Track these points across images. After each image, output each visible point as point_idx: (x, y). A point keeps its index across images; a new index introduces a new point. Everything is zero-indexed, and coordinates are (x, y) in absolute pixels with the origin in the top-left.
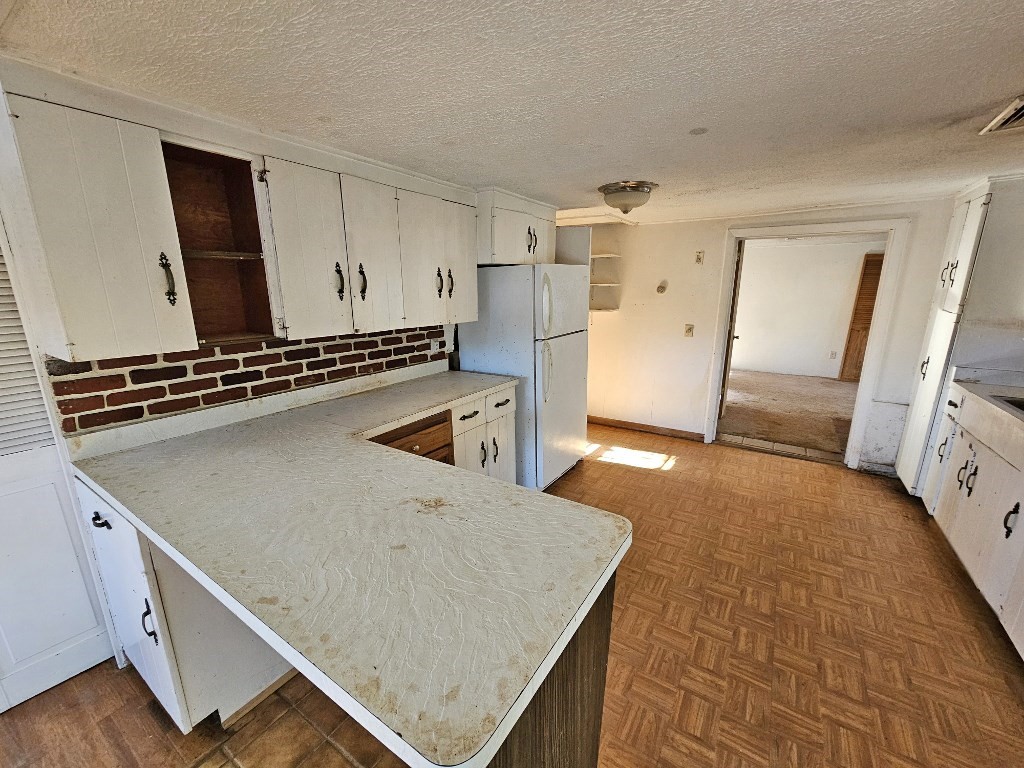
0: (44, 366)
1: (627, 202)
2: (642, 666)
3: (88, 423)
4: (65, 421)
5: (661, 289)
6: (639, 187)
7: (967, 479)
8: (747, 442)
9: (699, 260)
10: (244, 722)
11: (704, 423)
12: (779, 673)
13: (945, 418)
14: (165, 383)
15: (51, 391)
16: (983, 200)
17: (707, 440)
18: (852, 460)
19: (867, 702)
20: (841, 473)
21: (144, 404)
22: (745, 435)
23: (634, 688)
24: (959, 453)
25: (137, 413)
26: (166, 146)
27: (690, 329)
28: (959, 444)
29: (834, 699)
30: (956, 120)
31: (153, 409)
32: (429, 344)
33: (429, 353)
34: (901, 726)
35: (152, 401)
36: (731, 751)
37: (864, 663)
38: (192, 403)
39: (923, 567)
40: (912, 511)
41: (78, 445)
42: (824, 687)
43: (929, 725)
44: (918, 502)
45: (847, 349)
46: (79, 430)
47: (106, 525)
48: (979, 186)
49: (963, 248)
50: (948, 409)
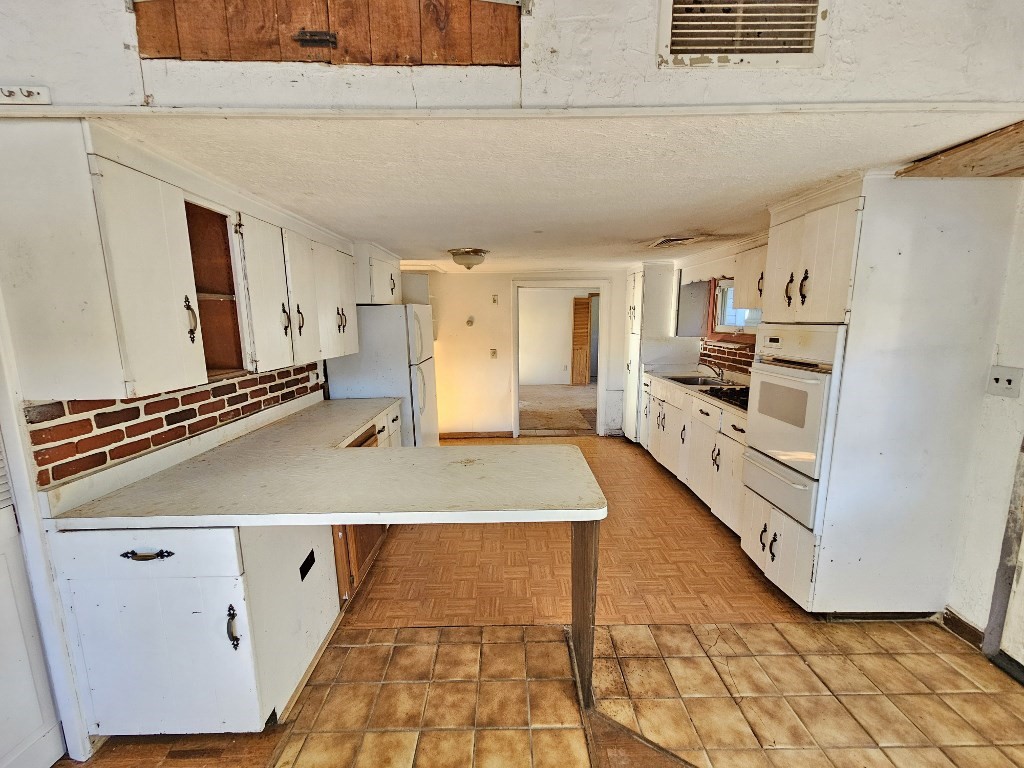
0: (22, 415)
1: (470, 262)
2: (554, 563)
3: (60, 473)
4: (41, 473)
5: (470, 322)
6: (477, 252)
7: (662, 422)
8: (538, 432)
9: (494, 301)
10: (297, 711)
11: (511, 424)
12: (616, 540)
13: (644, 394)
14: (122, 426)
15: (28, 440)
16: (642, 274)
17: (515, 436)
18: (601, 430)
19: (655, 537)
20: (597, 439)
21: (106, 449)
22: (536, 429)
23: (556, 573)
24: (655, 409)
25: (100, 460)
26: (189, 206)
27: (494, 352)
28: (654, 406)
29: (642, 541)
30: (641, 241)
31: (115, 454)
32: (308, 376)
33: (309, 385)
34: (669, 539)
35: (114, 446)
36: (615, 577)
37: (647, 523)
38: (143, 446)
39: (651, 474)
40: (637, 451)
41: (58, 497)
42: (637, 538)
43: (678, 536)
44: (638, 445)
45: (573, 363)
46: (53, 482)
47: (161, 555)
48: (638, 266)
49: (637, 300)
50: (644, 388)
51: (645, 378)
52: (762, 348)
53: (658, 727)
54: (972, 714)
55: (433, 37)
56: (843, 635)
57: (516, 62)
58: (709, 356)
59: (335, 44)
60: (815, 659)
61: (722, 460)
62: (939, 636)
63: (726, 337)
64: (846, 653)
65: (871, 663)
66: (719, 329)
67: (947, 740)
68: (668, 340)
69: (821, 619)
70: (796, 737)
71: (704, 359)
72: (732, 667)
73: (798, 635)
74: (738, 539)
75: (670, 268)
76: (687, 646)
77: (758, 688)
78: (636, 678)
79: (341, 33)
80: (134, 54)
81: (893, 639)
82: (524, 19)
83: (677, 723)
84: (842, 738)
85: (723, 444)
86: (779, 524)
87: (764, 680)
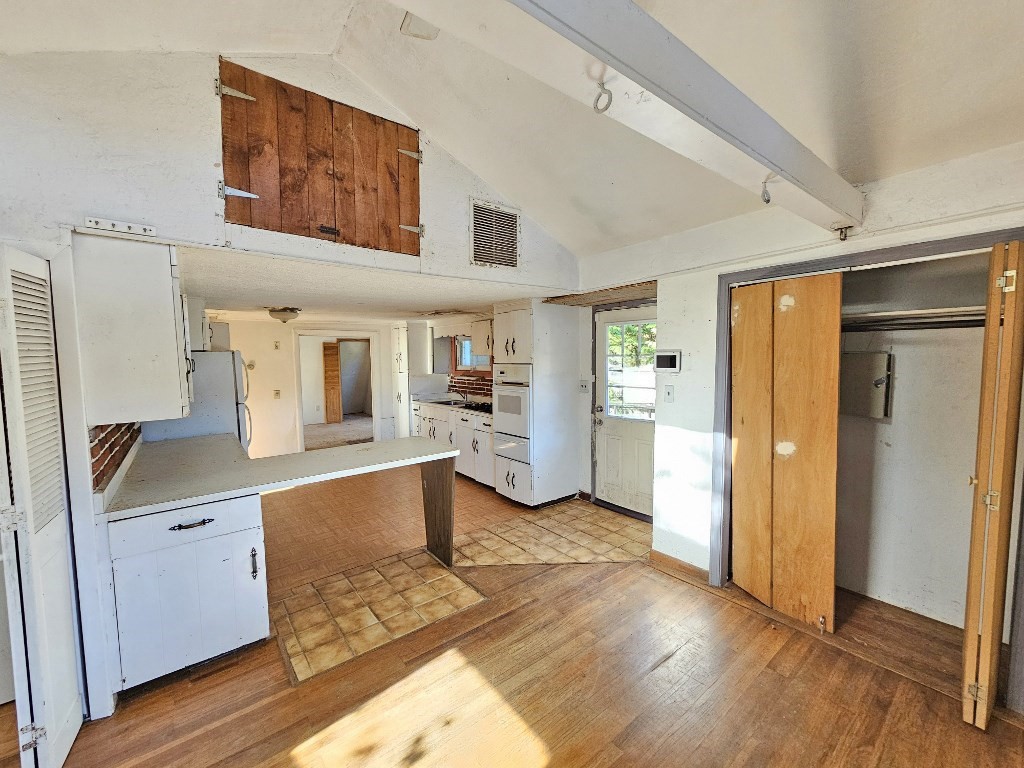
1: (282, 315)
5: (251, 367)
6: (293, 310)
7: (433, 433)
9: (277, 347)
13: (415, 416)
15: (90, 455)
16: (405, 327)
24: (426, 425)
27: (277, 393)
45: (326, 403)
47: (204, 522)
48: (403, 323)
49: (402, 347)
50: (413, 412)
51: (414, 405)
52: (496, 377)
53: (485, 560)
54: (589, 519)
55: (383, 239)
56: (546, 511)
57: (418, 254)
58: (455, 386)
59: (338, 235)
60: (537, 522)
61: (479, 447)
62: (579, 502)
63: (467, 373)
64: (548, 517)
65: (557, 517)
66: (459, 368)
67: (582, 528)
68: (428, 376)
69: (536, 508)
70: (536, 544)
71: (451, 388)
72: (507, 534)
73: (529, 517)
74: (494, 489)
75: (425, 326)
76: (485, 534)
77: (519, 537)
78: (467, 552)
79: (342, 230)
80: (221, 220)
81: (563, 507)
82: (421, 239)
83: (492, 557)
84: (551, 539)
85: (479, 436)
86: (515, 467)
87: (521, 534)
